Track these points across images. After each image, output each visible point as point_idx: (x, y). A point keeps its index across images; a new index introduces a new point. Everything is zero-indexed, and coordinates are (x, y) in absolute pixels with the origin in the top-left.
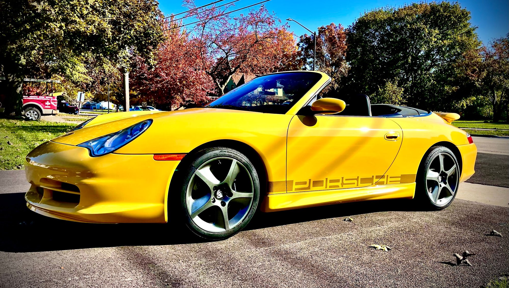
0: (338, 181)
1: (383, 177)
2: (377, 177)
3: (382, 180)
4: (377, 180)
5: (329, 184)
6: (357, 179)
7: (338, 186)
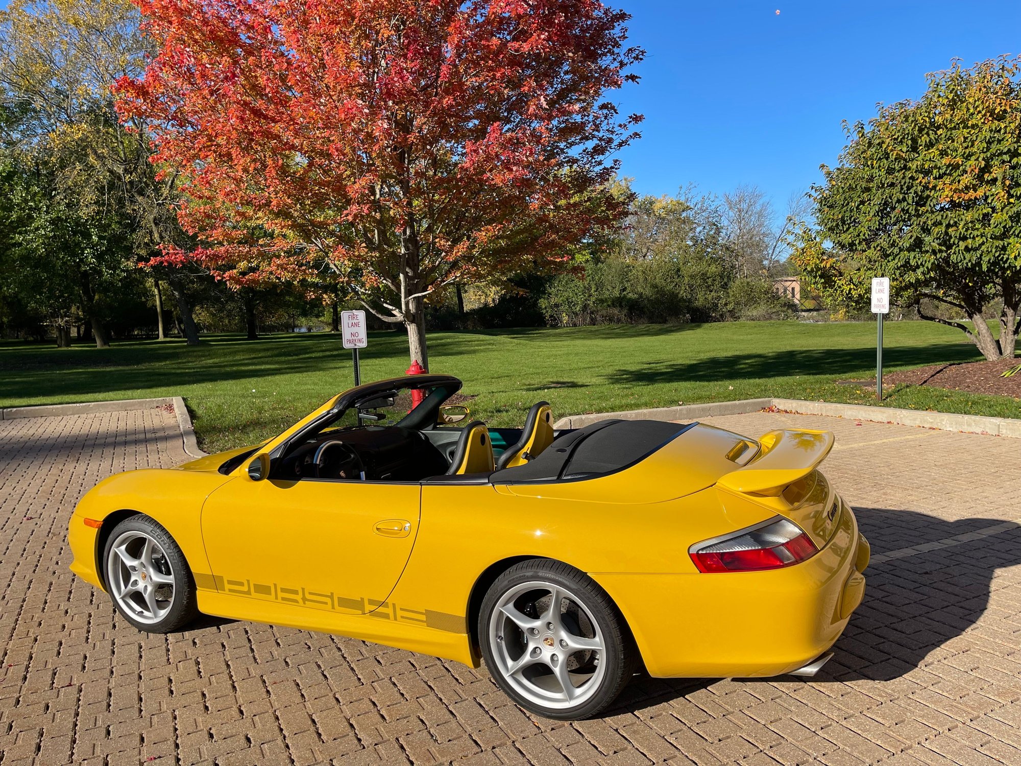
0: (296, 592)
1: (382, 604)
2: (371, 602)
3: (381, 609)
4: (373, 608)
5: (280, 595)
6: (331, 597)
7: (296, 601)
